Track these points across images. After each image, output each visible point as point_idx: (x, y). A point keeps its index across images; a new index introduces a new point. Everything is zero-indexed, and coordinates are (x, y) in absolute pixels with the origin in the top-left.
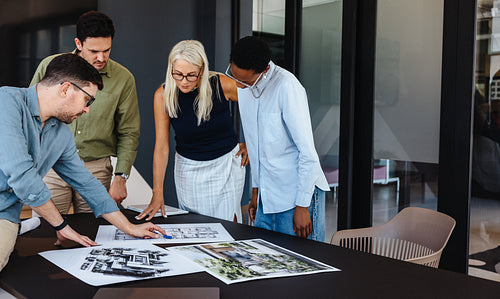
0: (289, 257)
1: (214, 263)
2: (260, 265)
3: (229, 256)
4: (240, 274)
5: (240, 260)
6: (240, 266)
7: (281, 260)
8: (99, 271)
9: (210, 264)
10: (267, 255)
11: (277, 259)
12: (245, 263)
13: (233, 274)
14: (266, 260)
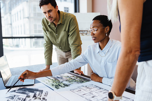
0: (76, 77)
1: (49, 81)
2: (67, 81)
3: (55, 78)
4: (60, 86)
5: (59, 79)
6: (59, 82)
7: (73, 78)
8: (40, 91)
9: (48, 82)
10: (68, 76)
11: (72, 78)
12: (61, 80)
13: (57, 86)
14: (68, 79)
